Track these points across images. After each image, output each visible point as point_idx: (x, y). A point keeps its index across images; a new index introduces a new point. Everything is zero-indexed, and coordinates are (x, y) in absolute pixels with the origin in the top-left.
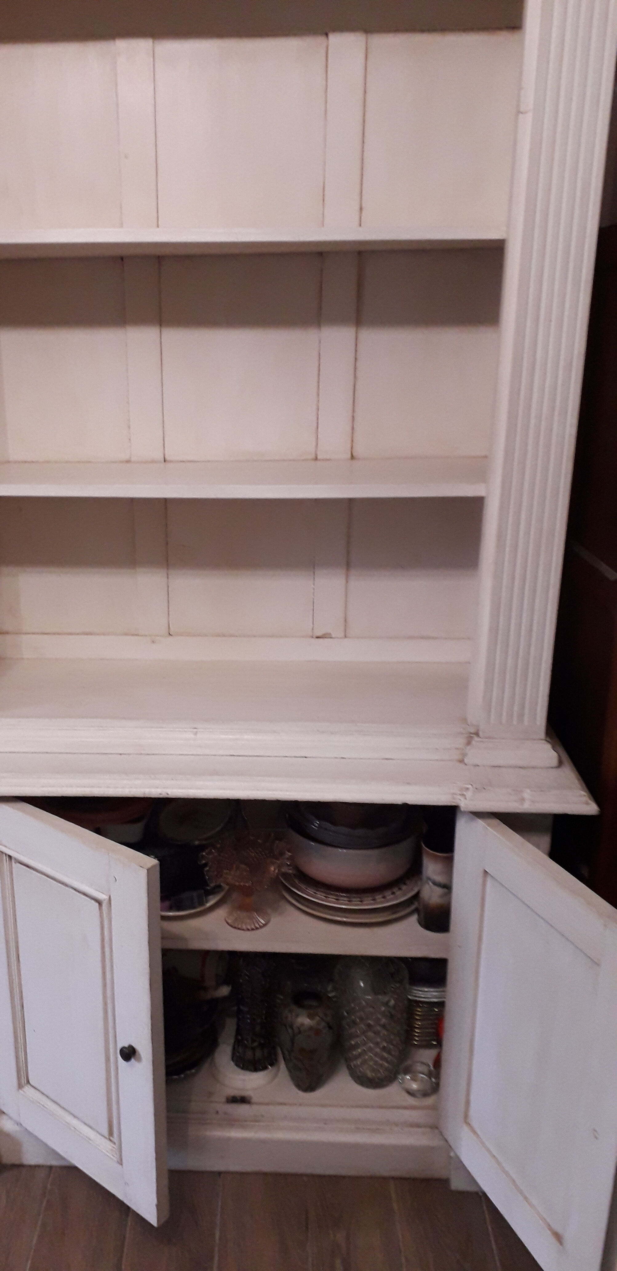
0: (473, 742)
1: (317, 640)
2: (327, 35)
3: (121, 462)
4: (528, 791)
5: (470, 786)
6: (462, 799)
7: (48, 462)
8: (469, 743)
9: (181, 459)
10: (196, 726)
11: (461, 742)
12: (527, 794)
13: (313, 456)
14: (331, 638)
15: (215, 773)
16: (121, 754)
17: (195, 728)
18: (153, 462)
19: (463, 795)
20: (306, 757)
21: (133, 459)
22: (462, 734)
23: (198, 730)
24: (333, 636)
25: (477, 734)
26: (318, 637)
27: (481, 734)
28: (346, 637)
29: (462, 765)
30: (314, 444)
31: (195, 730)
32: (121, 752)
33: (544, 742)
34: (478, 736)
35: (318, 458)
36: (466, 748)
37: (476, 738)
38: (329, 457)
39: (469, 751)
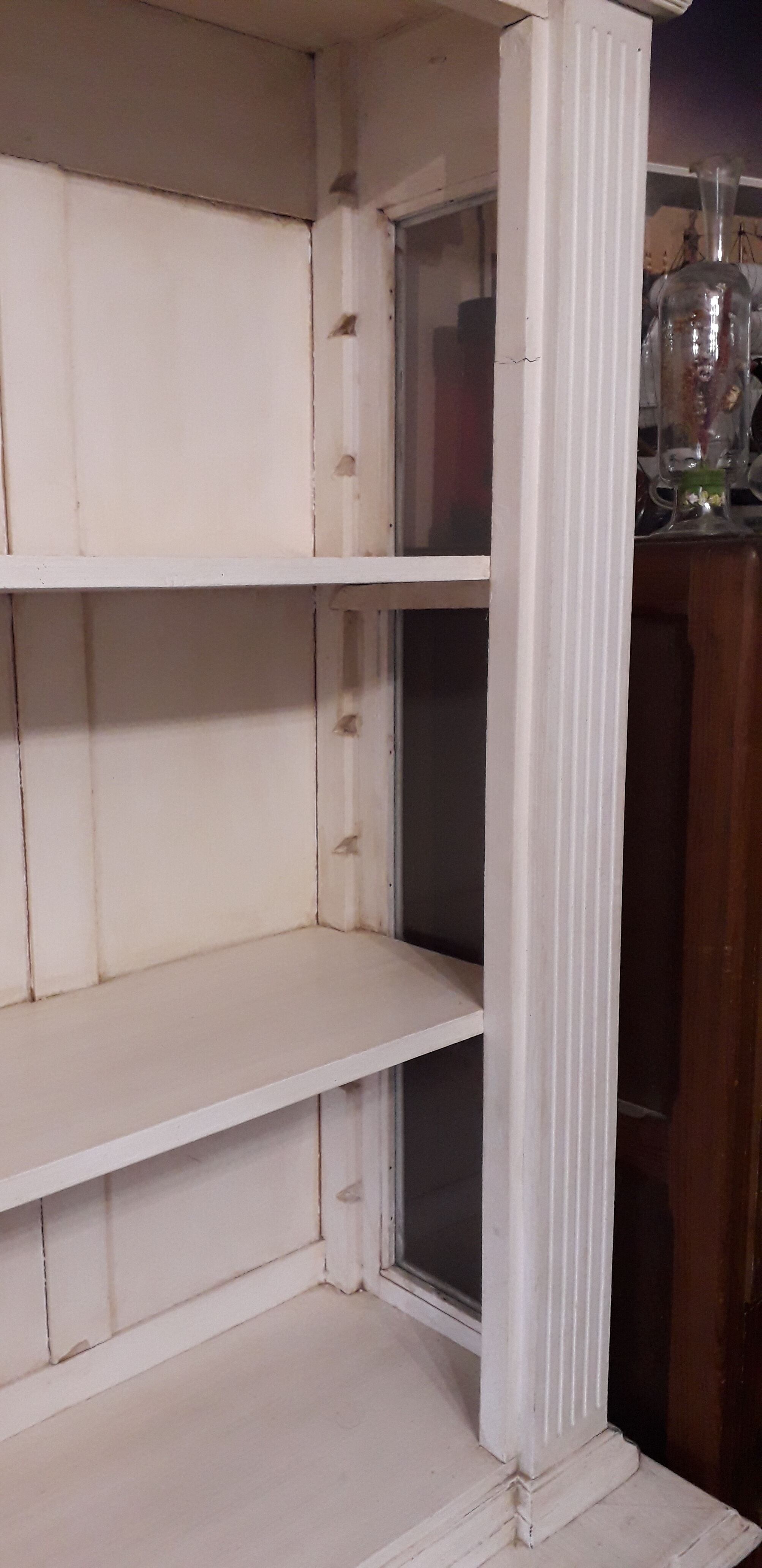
0: (524, 1494)
1: (60, 1365)
8: (516, 1500)
11: (502, 1501)
13: (25, 994)
14: (90, 1348)
22: (499, 1485)
24: (92, 1343)
26: (62, 1361)
27: (532, 1472)
28: (114, 1335)
29: (522, 1550)
30: (27, 973)
33: (612, 1433)
34: (527, 1477)
35: (37, 994)
36: (517, 1512)
37: (527, 1485)
38: (57, 990)
39: (528, 1518)
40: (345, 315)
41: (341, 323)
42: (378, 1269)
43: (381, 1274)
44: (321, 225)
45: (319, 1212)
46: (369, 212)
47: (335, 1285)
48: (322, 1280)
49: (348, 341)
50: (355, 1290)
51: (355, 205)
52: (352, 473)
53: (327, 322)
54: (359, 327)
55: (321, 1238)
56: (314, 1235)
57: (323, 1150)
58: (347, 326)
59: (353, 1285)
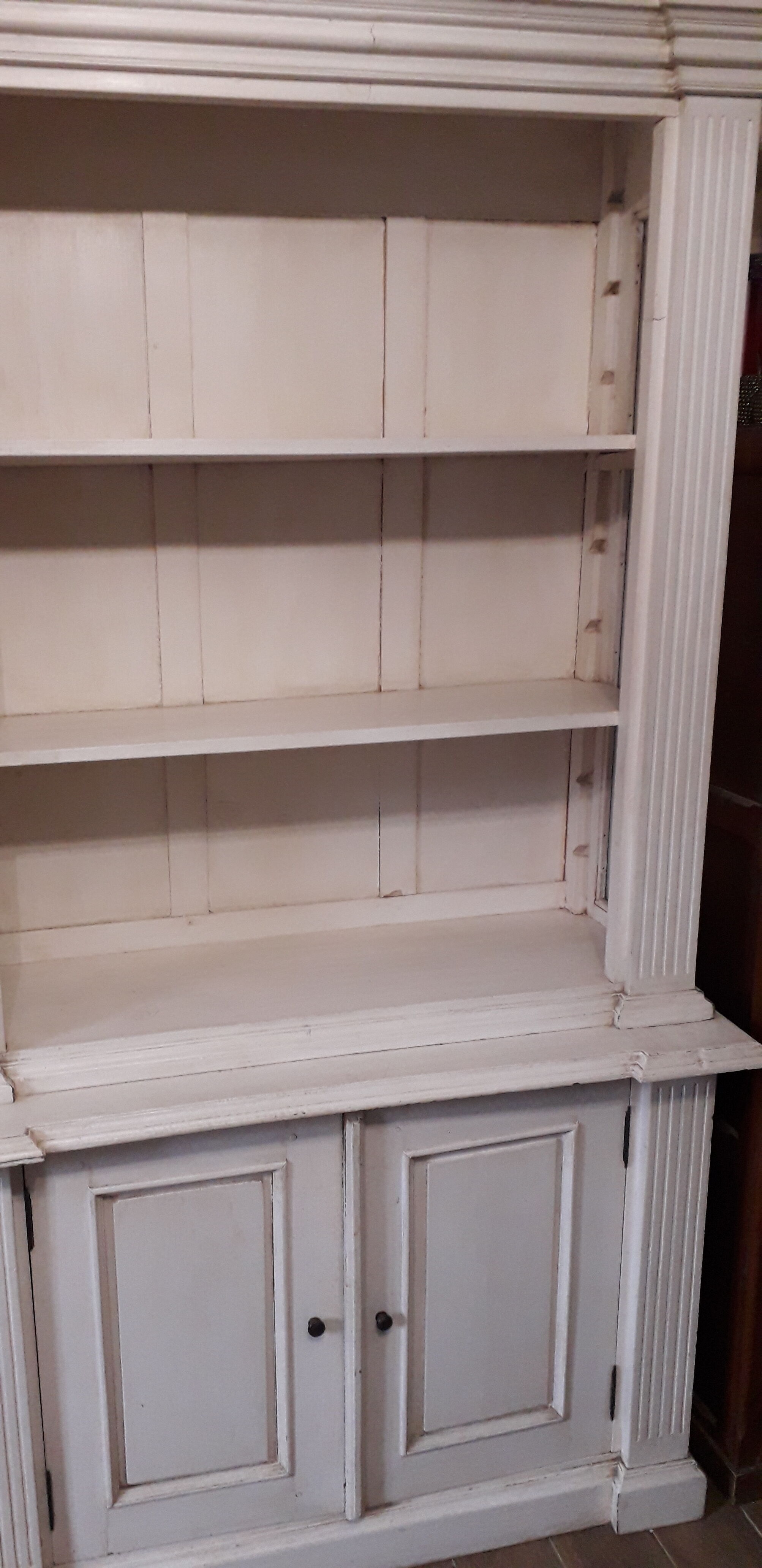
0: (623, 1002)
1: (385, 899)
2: (385, 219)
3: (150, 707)
4: (703, 1050)
5: (641, 1054)
6: (636, 1068)
7: (57, 713)
8: (617, 1003)
9: (223, 700)
10: (306, 1023)
11: (608, 1001)
12: (703, 1053)
13: (376, 688)
14: (402, 896)
15: (351, 1078)
16: (220, 1071)
17: (307, 1026)
18: (190, 705)
19: (635, 1065)
20: (441, 1044)
21: (165, 703)
22: (607, 993)
23: (311, 1028)
24: (404, 893)
25: (623, 991)
26: (386, 897)
27: (628, 991)
28: (417, 893)
29: (614, 1030)
30: (377, 674)
31: (307, 1028)
32: (220, 1069)
33: (696, 992)
34: (625, 994)
35: (382, 689)
36: (615, 1009)
37: (624, 997)
38: (394, 688)
39: (619, 1013)
40: (610, 283)
41: (609, 287)
42: (594, 900)
43: (595, 903)
44: (603, 224)
45: (564, 864)
46: (628, 216)
47: (569, 909)
48: (563, 906)
49: (612, 299)
50: (581, 913)
51: (622, 211)
52: (611, 382)
53: (602, 286)
54: (621, 288)
55: (564, 879)
56: (560, 877)
57: (568, 825)
58: (613, 289)
59: (579, 909)
